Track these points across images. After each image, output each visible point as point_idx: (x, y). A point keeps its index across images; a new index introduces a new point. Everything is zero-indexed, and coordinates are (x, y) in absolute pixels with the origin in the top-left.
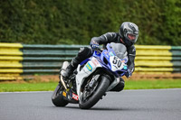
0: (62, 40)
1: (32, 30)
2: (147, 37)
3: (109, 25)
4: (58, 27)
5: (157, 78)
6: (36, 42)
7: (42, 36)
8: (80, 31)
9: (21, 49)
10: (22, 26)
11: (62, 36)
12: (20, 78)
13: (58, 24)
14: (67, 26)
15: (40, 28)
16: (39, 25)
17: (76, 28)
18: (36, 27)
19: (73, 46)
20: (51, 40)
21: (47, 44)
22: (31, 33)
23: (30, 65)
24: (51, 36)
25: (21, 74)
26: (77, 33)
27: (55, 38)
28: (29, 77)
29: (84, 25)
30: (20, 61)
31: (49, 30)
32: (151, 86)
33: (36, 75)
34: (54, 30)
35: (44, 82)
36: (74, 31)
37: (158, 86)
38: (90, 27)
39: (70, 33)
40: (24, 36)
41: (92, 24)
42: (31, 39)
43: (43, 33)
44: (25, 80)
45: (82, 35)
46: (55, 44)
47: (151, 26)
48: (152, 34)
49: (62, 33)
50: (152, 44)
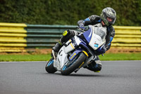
0: (57, 21)
1: (34, 13)
2: (123, 20)
3: (95, 10)
4: (54, 11)
5: (131, 52)
6: (37, 23)
7: (42, 18)
8: (71, 15)
9: (25, 28)
10: (26, 10)
11: (58, 18)
12: (24, 51)
13: (54, 9)
14: (61, 10)
15: (41, 12)
16: (40, 9)
17: (68, 12)
18: (38, 11)
19: (66, 26)
20: (49, 21)
21: (46, 24)
22: (33, 16)
23: (32, 41)
24: (49, 18)
25: (25, 48)
26: (69, 16)
27: (52, 20)
28: (31, 50)
29: (75, 10)
30: (25, 38)
31: (47, 13)
32: (127, 58)
33: (37, 49)
34: (52, 13)
35: (43, 54)
36: (67, 15)
37: (132, 58)
38: (79, 11)
39: (63, 16)
40: (27, 17)
41: (81, 9)
42: (33, 20)
43: (43, 16)
44: (28, 52)
45: (73, 17)
46: (52, 24)
47: (127, 11)
48: (127, 18)
49: (57, 16)
50: (127, 25)
